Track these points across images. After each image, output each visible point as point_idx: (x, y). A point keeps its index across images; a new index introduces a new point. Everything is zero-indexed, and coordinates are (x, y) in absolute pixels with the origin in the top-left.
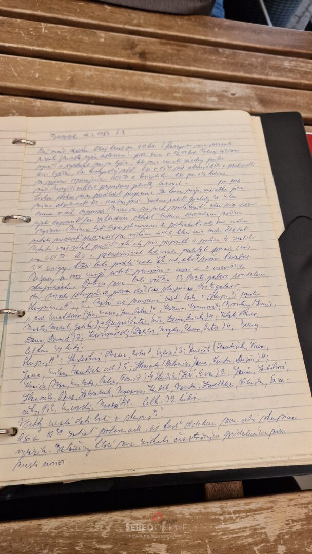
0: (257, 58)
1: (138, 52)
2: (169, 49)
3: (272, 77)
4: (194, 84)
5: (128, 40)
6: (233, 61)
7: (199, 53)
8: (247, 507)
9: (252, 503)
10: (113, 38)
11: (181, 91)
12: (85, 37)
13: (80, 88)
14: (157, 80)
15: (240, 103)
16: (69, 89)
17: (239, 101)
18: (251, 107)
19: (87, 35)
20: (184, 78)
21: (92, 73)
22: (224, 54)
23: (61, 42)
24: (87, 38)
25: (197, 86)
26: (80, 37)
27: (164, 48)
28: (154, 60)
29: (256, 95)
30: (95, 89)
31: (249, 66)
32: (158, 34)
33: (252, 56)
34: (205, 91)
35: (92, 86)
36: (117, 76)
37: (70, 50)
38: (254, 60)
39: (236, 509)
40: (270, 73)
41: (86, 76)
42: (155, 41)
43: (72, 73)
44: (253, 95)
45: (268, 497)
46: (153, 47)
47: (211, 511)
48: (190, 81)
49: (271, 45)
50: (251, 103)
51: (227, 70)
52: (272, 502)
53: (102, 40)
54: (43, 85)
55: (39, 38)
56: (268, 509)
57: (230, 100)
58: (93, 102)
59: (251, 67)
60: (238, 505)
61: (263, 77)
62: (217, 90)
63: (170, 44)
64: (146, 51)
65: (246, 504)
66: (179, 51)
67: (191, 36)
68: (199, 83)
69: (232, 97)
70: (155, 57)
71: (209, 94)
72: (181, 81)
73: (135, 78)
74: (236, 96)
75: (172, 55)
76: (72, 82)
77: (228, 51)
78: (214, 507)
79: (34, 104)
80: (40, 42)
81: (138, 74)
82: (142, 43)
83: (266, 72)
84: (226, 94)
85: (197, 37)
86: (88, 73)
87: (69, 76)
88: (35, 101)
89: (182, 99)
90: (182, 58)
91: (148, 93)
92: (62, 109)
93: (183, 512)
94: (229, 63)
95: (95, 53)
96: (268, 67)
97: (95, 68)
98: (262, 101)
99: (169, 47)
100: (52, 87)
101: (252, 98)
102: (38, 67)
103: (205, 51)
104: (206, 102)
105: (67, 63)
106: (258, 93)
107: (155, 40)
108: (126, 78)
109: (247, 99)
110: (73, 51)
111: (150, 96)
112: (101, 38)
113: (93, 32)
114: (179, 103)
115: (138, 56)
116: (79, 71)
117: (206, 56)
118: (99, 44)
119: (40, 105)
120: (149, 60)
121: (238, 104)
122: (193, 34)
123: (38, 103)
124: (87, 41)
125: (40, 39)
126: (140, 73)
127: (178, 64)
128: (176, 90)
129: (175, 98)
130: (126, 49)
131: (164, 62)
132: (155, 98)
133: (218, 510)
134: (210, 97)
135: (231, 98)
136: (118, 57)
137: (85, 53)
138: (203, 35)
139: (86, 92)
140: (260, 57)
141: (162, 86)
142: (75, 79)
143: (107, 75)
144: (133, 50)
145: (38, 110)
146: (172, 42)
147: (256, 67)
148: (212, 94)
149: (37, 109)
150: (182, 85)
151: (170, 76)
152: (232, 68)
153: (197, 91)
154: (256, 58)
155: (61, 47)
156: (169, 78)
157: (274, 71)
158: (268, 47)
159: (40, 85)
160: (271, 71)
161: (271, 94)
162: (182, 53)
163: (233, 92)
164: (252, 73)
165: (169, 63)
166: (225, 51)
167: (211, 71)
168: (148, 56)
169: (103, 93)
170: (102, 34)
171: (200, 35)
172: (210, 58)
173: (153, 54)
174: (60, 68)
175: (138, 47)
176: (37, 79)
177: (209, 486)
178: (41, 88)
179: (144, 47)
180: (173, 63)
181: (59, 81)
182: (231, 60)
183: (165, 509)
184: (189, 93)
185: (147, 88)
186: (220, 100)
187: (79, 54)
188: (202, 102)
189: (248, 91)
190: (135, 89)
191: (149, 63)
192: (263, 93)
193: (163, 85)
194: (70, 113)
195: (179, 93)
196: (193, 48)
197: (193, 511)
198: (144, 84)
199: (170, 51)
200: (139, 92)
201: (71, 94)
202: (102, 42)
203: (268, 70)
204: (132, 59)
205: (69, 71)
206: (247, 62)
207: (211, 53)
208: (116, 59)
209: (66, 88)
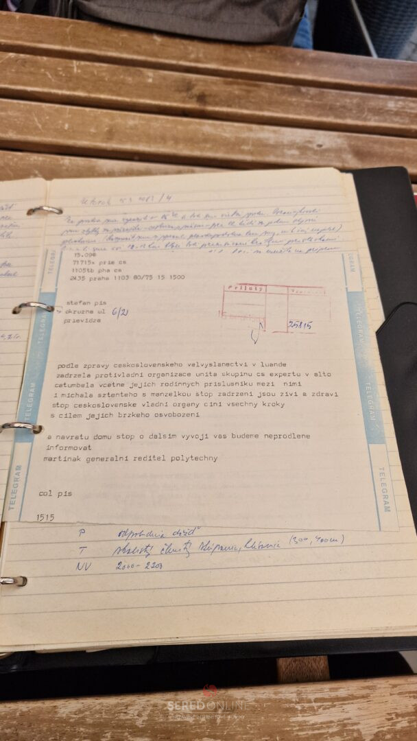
0: (352, 98)
1: (196, 95)
2: (236, 90)
3: (373, 123)
4: (267, 134)
5: (184, 80)
6: (320, 103)
7: (275, 94)
8: (333, 694)
9: (340, 688)
10: (164, 78)
11: (251, 142)
12: (127, 76)
13: (121, 141)
14: (219, 130)
15: (328, 156)
16: (106, 142)
17: (327, 154)
18: (343, 161)
19: (130, 75)
20: (254, 127)
21: (137, 122)
22: (308, 94)
23: (98, 84)
24: (130, 79)
25: (272, 135)
26: (122, 77)
27: (229, 88)
28: (217, 104)
29: (350, 146)
30: (139, 141)
31: (341, 109)
32: (221, 71)
33: (346, 96)
34: (282, 142)
35: (136, 139)
36: (169, 125)
37: (108, 94)
38: (348, 101)
39: (319, 695)
40: (369, 117)
41: (128, 127)
42: (217, 80)
43: (110, 122)
44: (345, 146)
45: (363, 680)
46: (215, 88)
47: (283, 698)
48: (263, 130)
49: (370, 81)
50: (344, 156)
51: (312, 114)
52: (368, 688)
53: (150, 80)
54: (74, 138)
55: (70, 79)
56: (363, 697)
57: (315, 152)
58: (136, 158)
59: (343, 110)
60: (321, 691)
61: (360, 123)
62: (298, 141)
63: (238, 84)
64: (207, 93)
65: (331, 690)
66: (249, 92)
67: (265, 72)
68: (275, 132)
69: (318, 149)
70: (217, 100)
71: (287, 145)
72: (251, 130)
73: (191, 127)
74: (324, 147)
75: (239, 97)
76: (110, 134)
77: (313, 91)
78: (288, 692)
79: (61, 162)
80: (71, 84)
81: (196, 123)
82: (201, 83)
83: (364, 116)
84: (310, 145)
85: (273, 73)
86: (131, 123)
87: (106, 127)
88: (62, 159)
89: (251, 153)
90: (253, 100)
91: (208, 146)
92: (97, 168)
93: (246, 697)
94: (314, 106)
95: (140, 96)
96: (366, 110)
97: (140, 117)
98: (358, 154)
99: (235, 87)
100: (86, 140)
101: (345, 150)
102: (67, 116)
103: (283, 91)
104: (283, 155)
105: (105, 111)
106: (353, 143)
107: (218, 78)
108: (180, 127)
109: (338, 151)
110: (112, 95)
111: (210, 149)
112: (148, 77)
113: (139, 71)
114: (249, 158)
115: (195, 99)
116: (119, 121)
117: (284, 97)
118: (147, 86)
119: (70, 163)
120: (210, 104)
121: (325, 157)
122: (267, 69)
123: (67, 160)
124: (130, 83)
125: (70, 81)
126: (197, 120)
127: (247, 108)
128: (244, 141)
129: (242, 152)
130: (180, 91)
131: (229, 106)
132: (216, 151)
133: (294, 697)
134: (289, 149)
135: (317, 151)
136: (170, 101)
137: (127, 97)
138: (280, 71)
139: (128, 147)
140: (356, 97)
141: (226, 138)
142: (114, 131)
143: (155, 125)
144: (190, 93)
145: (67, 170)
146: (240, 81)
147: (351, 110)
148: (292, 145)
149: (64, 168)
150: (252, 135)
151: (236, 124)
152: (319, 112)
153: (272, 142)
154: (350, 99)
155: (98, 90)
156: (235, 127)
157: (374, 115)
158: (367, 84)
159: (70, 138)
160: (370, 114)
161: (371, 144)
162: (252, 95)
163: (320, 143)
164: (345, 117)
165: (235, 107)
166: (308, 90)
167: (291, 116)
168: (208, 99)
169: (150, 146)
170: (150, 73)
171: (276, 71)
172: (289, 99)
173: (215, 96)
174: (95, 117)
175: (196, 88)
176: (66, 131)
177: (283, 663)
178: (70, 142)
179: (203, 88)
180: (241, 107)
181: (95, 133)
182: (317, 102)
183: (222, 692)
184: (262, 145)
185: (206, 139)
186: (302, 154)
187: (120, 98)
188: (277, 156)
189: (339, 141)
190: (191, 141)
191: (210, 108)
192: (360, 143)
193: (227, 135)
194: (106, 173)
195: (248, 144)
196: (267, 88)
197: (259, 696)
198: (203, 134)
199: (237, 92)
200: (196, 145)
201: (108, 149)
202: (150, 83)
203: (366, 113)
204: (188, 103)
205: (107, 120)
206: (338, 104)
207: (291, 93)
208: (167, 104)
209: (102, 141)
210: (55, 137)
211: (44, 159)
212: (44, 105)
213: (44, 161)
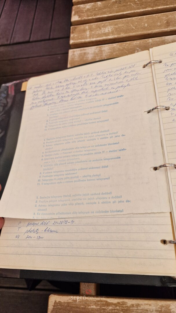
210: (142, 31)
211: (140, 42)
212: (134, 18)
213: (140, 43)
